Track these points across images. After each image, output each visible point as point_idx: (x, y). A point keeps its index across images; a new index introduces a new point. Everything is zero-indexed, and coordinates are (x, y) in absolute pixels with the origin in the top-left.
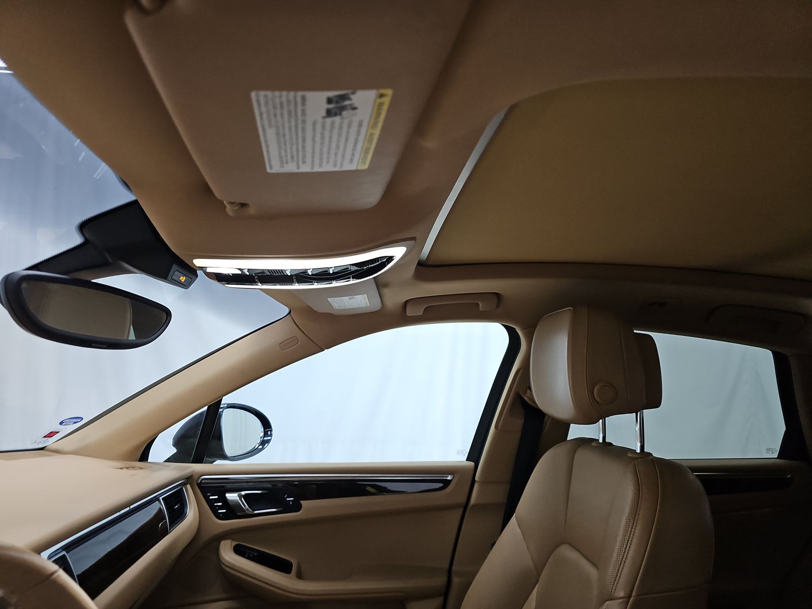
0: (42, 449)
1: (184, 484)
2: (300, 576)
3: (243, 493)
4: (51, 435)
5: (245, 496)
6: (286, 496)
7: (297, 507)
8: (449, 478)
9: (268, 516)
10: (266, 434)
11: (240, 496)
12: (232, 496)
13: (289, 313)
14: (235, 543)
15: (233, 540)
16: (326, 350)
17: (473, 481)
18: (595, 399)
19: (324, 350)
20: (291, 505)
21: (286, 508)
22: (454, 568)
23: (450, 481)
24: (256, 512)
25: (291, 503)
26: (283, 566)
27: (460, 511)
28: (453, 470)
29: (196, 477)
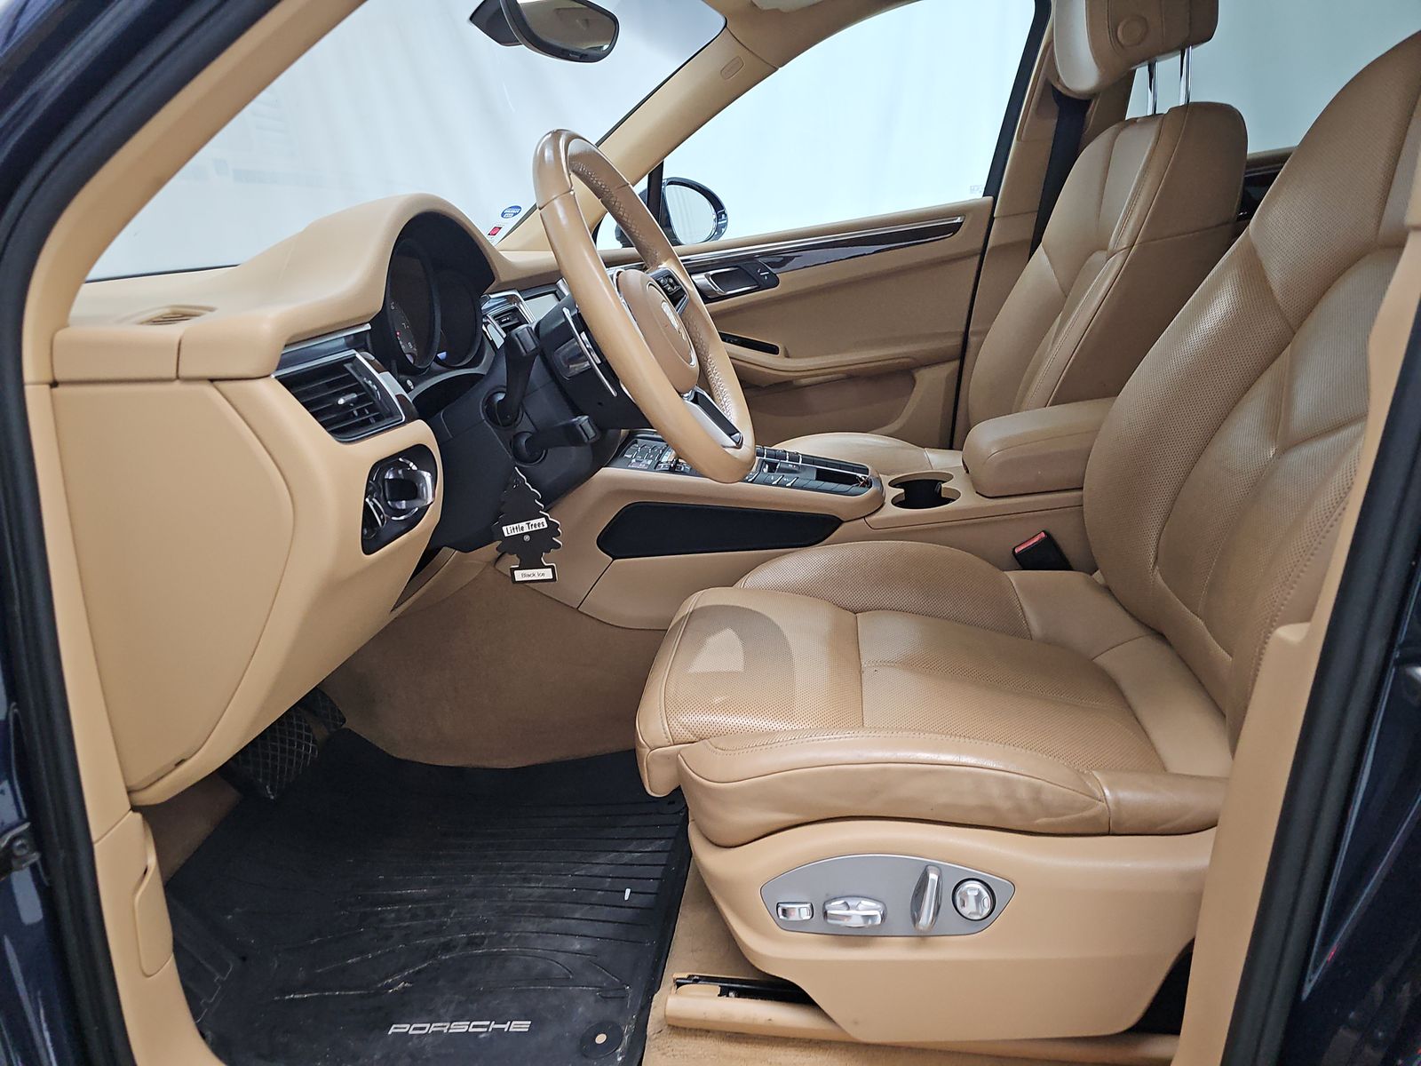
2: (787, 356)
3: (711, 273)
5: (713, 276)
6: (758, 272)
7: (774, 282)
8: (959, 220)
9: (741, 296)
10: (719, 218)
11: (707, 277)
12: (700, 278)
13: (725, 26)
16: (780, 69)
17: (992, 219)
18: (1119, 42)
19: (776, 69)
20: (766, 280)
21: (761, 285)
22: (971, 329)
23: (961, 223)
24: (729, 293)
25: (766, 278)
26: (773, 350)
27: (977, 259)
28: (964, 210)
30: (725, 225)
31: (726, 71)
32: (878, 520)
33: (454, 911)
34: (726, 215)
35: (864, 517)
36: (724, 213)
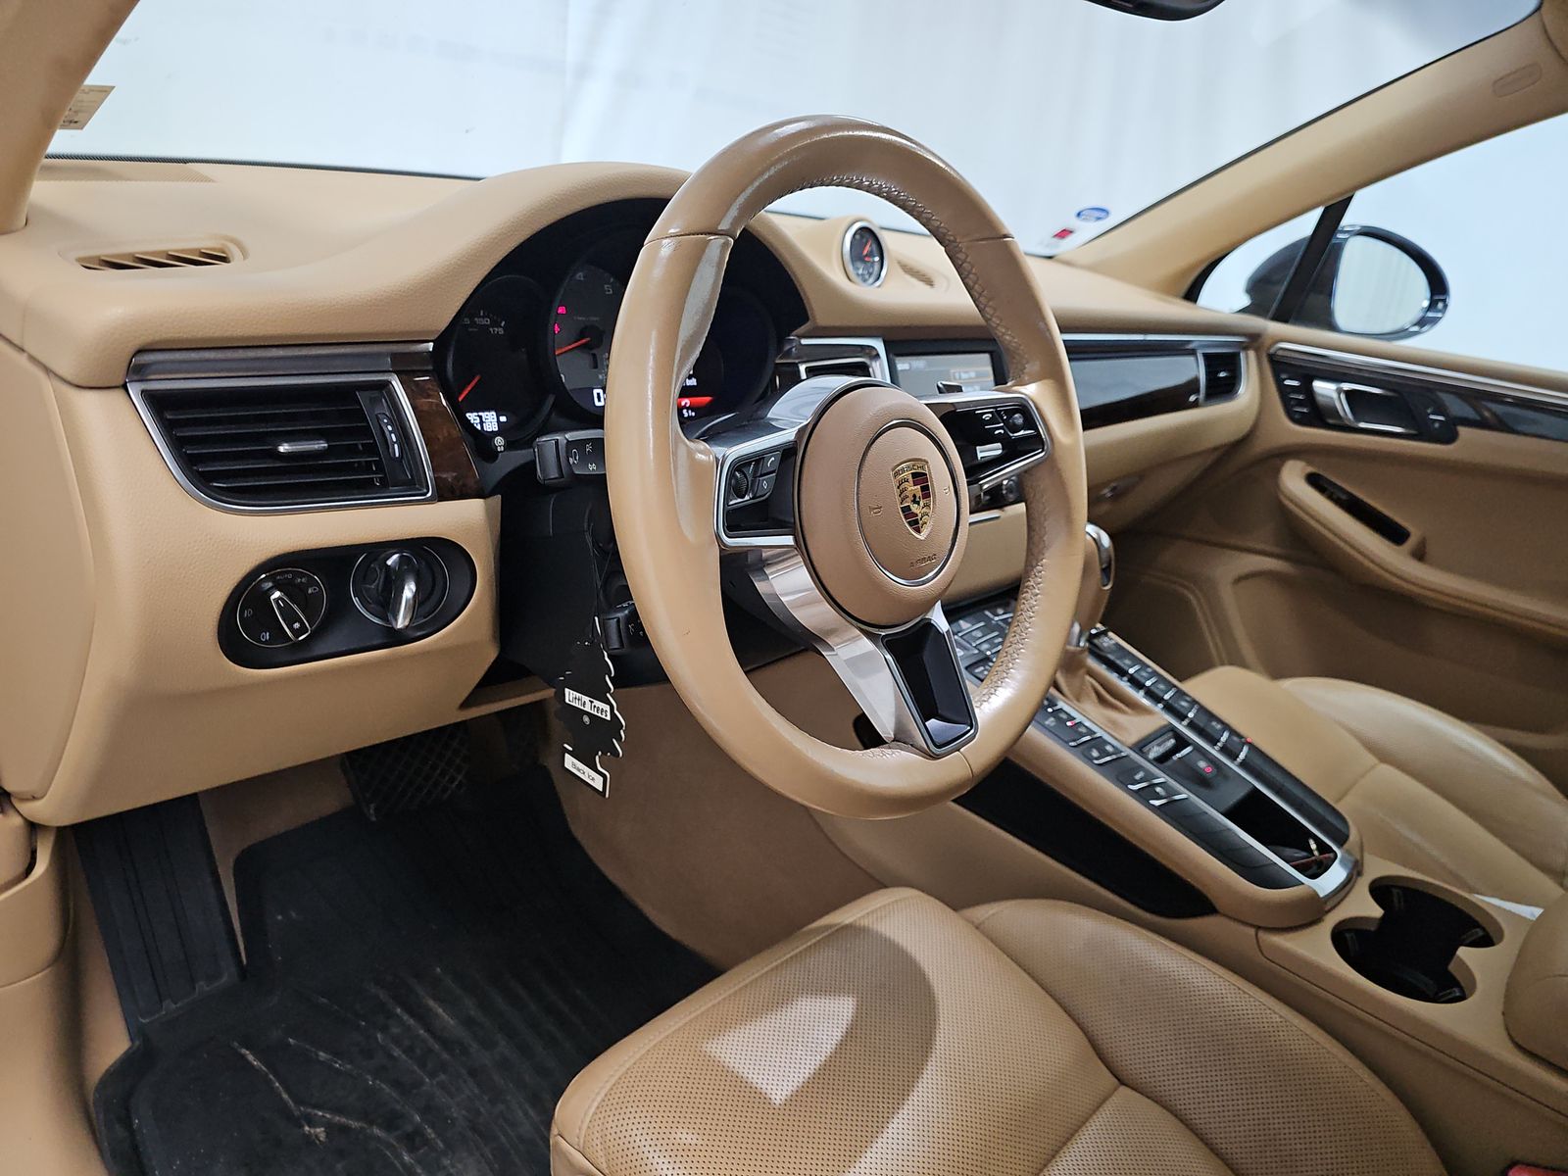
0: (1050, 258)
1: (1245, 347)
2: (1419, 555)
3: (1347, 386)
4: (1064, 234)
5: (1349, 394)
6: (1429, 411)
7: (1447, 435)
9: (1384, 437)
10: (1432, 306)
11: (1339, 391)
12: (1323, 388)
13: (1538, 9)
14: (1310, 469)
15: (1309, 463)
20: (1436, 429)
21: (1423, 433)
24: (1363, 425)
25: (1437, 425)
26: (1394, 534)
29: (1268, 342)
30: (1434, 321)
31: (1502, 85)
32: (1278, 949)
33: (443, 1077)
34: (1446, 306)
35: (1258, 928)
36: (1444, 301)
